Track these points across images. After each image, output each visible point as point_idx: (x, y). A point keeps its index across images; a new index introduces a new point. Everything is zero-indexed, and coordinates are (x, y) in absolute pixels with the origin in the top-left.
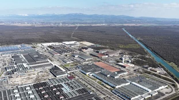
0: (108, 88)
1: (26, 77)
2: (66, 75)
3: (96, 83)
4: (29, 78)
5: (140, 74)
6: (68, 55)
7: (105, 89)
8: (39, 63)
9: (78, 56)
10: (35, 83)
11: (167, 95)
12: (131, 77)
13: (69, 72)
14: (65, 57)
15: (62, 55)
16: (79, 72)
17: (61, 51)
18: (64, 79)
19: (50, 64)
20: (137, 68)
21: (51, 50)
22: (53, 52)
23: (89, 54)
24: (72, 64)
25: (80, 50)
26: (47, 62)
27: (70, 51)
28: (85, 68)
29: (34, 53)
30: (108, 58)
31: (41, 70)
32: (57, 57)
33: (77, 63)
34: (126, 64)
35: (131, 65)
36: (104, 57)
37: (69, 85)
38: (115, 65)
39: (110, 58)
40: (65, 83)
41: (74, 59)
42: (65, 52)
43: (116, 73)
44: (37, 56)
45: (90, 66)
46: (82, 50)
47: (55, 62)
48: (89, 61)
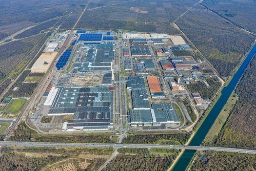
0: (128, 107)
1: (82, 78)
2: (111, 84)
3: (126, 99)
4: (84, 80)
5: (175, 102)
6: (136, 59)
7: (126, 107)
8: (102, 65)
9: (144, 62)
10: (84, 87)
11: (167, 129)
12: (163, 102)
13: (116, 82)
14: (131, 61)
15: (131, 58)
16: (125, 84)
17: (136, 50)
18: (104, 89)
19: (109, 69)
20: (183, 94)
21: (127, 47)
22: (127, 50)
23: (158, 61)
24: (128, 73)
25: (156, 52)
26: (110, 65)
27: (143, 52)
28: (133, 80)
29: (109, 49)
30: (172, 72)
31: (97, 74)
32: (124, 59)
33: (134, 72)
34: (179, 85)
35: (181, 88)
36: (168, 69)
37: (103, 96)
38: (167, 83)
39: (173, 73)
40: (102, 93)
41: (137, 65)
42: (138, 52)
43: (152, 94)
44: (107, 54)
45: (140, 79)
46: (158, 53)
47: (117, 66)
48: (148, 71)
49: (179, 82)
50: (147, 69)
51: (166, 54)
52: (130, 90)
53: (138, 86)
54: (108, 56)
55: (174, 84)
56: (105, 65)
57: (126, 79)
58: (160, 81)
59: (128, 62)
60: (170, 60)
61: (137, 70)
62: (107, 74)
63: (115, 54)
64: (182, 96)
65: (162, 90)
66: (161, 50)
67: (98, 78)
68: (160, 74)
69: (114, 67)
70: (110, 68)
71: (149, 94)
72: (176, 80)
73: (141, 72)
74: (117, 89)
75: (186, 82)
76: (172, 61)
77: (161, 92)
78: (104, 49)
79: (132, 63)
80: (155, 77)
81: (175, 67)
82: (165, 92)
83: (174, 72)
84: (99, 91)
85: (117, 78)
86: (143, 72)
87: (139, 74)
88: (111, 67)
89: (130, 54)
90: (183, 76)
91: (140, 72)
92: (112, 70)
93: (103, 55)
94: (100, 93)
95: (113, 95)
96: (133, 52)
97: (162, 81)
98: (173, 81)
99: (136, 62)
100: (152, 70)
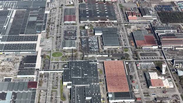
2: (34, 77)
6: (86, 28)
9: (101, 34)
13: (43, 72)
14: (78, 31)
15: (78, 25)
16: (60, 75)
17: (90, 11)
18: (20, 85)
19: (34, 47)
20: (169, 94)
21: (73, 5)
22: (72, 12)
23: (129, 33)
24: (69, 54)
25: (127, 15)
26: (35, 39)
27: (103, 16)
28: (76, 69)
29: (37, 9)
30: (152, 53)
31: (10, 57)
32: (64, 28)
33: (80, 53)
34: (163, 78)
35: (167, 84)
36: (146, 47)
37: (15, 98)
38: (142, 74)
39: (156, 55)
40: (14, 93)
41: (87, 39)
42: (92, 15)
43: (110, 96)
44: (34, 19)
45: (89, 66)
46: (130, 17)
47: (49, 41)
48: (108, 52)
49: (164, 72)
50: (106, 48)
51: (145, 18)
52: (69, 87)
53: (84, 80)
54: (33, 23)
55: (154, 76)
56: (27, 39)
57: (63, 66)
58: (129, 70)
59: (71, 34)
60: (152, 29)
61: (86, 48)
62: (28, 56)
63: (48, 18)
64: (167, 98)
65: (131, 87)
66: (138, 11)
67: (11, 65)
68: (131, 57)
69: (43, 44)
70: (36, 44)
71: (103, 95)
72: (159, 69)
73: (94, 52)
74: (44, 85)
75: (177, 73)
76: (156, 31)
77: (128, 90)
78: (29, 9)
79: (78, 36)
80: (120, 62)
81: (159, 43)
82: (136, 91)
83: (158, 53)
84: (8, 89)
85: (47, 65)
86: (99, 52)
87: (90, 56)
88: (38, 43)
89: (77, 18)
90: (173, 61)
91: (92, 52)
92: (39, 49)
93: (26, 20)
94: (9, 93)
95: (33, 97)
96: (83, 16)
97: (133, 71)
98: (153, 70)
99: (86, 34)
100: (115, 50)
